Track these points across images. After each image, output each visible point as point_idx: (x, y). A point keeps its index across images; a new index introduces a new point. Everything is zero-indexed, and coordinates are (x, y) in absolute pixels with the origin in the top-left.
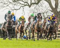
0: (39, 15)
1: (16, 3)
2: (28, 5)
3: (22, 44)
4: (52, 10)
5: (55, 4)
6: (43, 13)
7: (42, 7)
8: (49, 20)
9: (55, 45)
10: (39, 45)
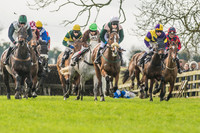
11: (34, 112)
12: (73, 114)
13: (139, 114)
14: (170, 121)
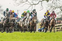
3: (42, 37)
6: (61, 7)
11: (16, 37)
12: (28, 37)
13: (48, 36)
14: (57, 38)
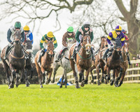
0: (86, 29)
1: (40, 4)
2: (69, 7)
3: (58, 97)
4: (123, 16)
5: (131, 2)
6: (104, 25)
7: (101, 10)
8: (110, 38)
9: (134, 97)
10: (96, 99)
